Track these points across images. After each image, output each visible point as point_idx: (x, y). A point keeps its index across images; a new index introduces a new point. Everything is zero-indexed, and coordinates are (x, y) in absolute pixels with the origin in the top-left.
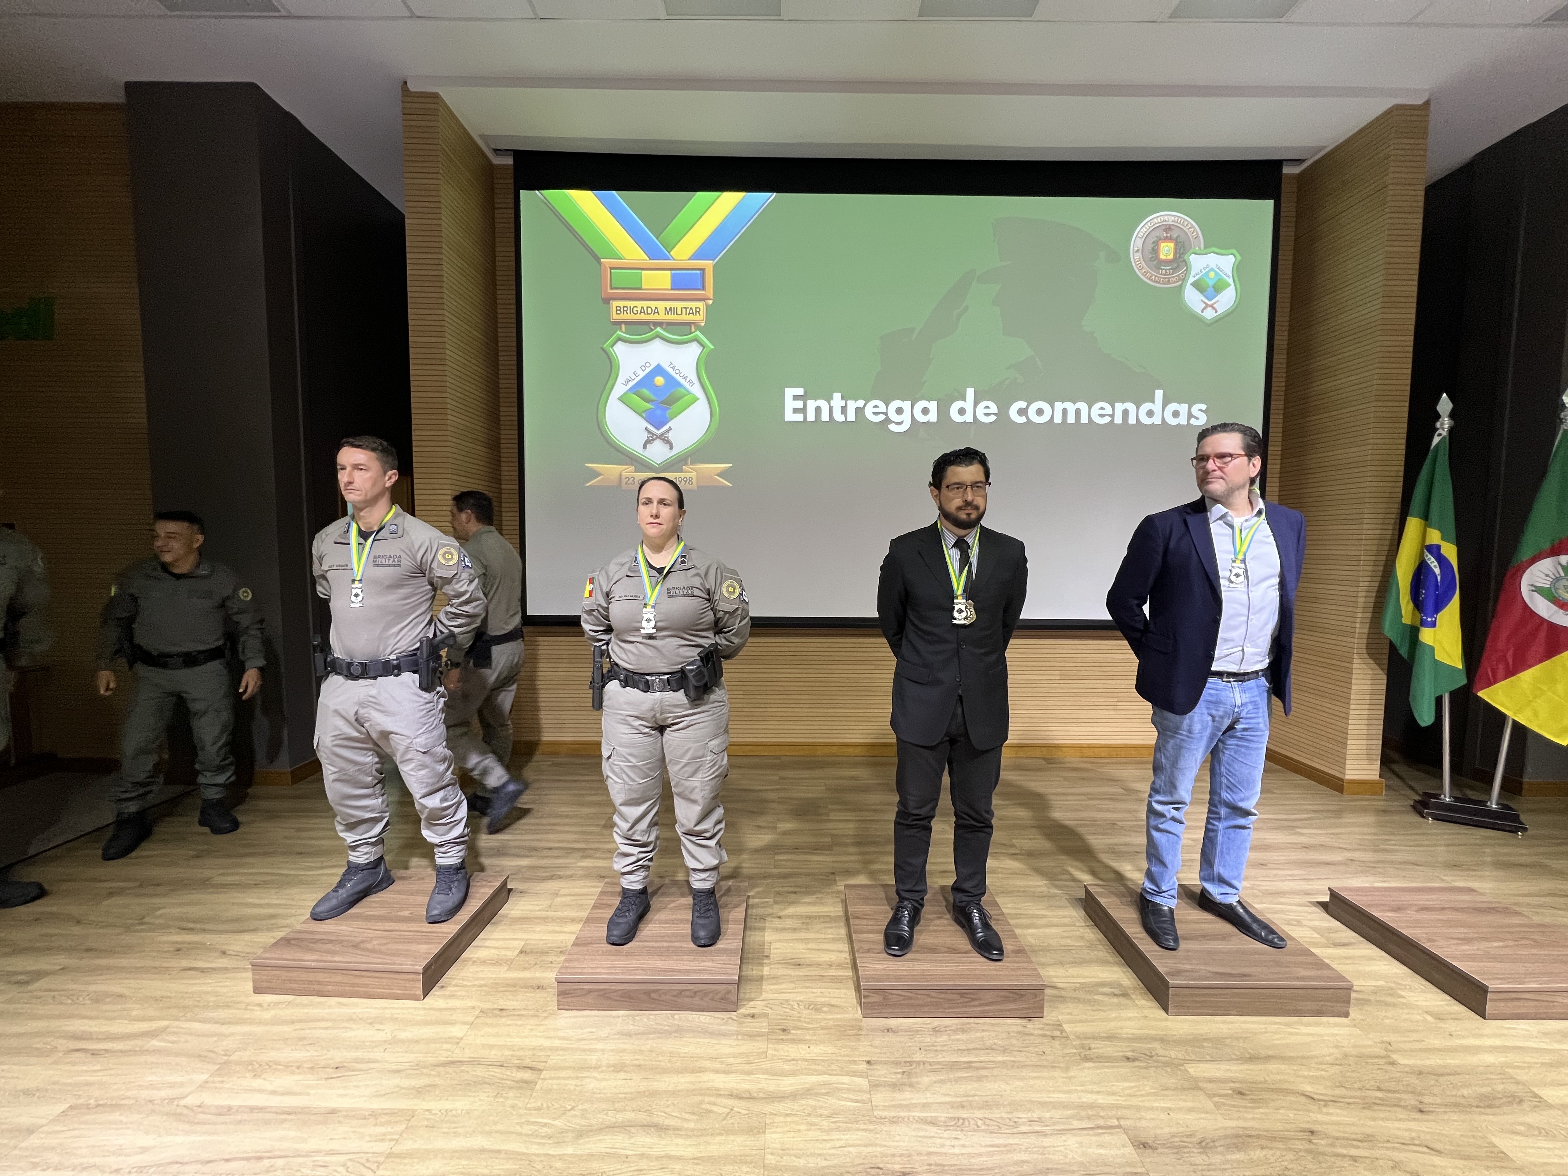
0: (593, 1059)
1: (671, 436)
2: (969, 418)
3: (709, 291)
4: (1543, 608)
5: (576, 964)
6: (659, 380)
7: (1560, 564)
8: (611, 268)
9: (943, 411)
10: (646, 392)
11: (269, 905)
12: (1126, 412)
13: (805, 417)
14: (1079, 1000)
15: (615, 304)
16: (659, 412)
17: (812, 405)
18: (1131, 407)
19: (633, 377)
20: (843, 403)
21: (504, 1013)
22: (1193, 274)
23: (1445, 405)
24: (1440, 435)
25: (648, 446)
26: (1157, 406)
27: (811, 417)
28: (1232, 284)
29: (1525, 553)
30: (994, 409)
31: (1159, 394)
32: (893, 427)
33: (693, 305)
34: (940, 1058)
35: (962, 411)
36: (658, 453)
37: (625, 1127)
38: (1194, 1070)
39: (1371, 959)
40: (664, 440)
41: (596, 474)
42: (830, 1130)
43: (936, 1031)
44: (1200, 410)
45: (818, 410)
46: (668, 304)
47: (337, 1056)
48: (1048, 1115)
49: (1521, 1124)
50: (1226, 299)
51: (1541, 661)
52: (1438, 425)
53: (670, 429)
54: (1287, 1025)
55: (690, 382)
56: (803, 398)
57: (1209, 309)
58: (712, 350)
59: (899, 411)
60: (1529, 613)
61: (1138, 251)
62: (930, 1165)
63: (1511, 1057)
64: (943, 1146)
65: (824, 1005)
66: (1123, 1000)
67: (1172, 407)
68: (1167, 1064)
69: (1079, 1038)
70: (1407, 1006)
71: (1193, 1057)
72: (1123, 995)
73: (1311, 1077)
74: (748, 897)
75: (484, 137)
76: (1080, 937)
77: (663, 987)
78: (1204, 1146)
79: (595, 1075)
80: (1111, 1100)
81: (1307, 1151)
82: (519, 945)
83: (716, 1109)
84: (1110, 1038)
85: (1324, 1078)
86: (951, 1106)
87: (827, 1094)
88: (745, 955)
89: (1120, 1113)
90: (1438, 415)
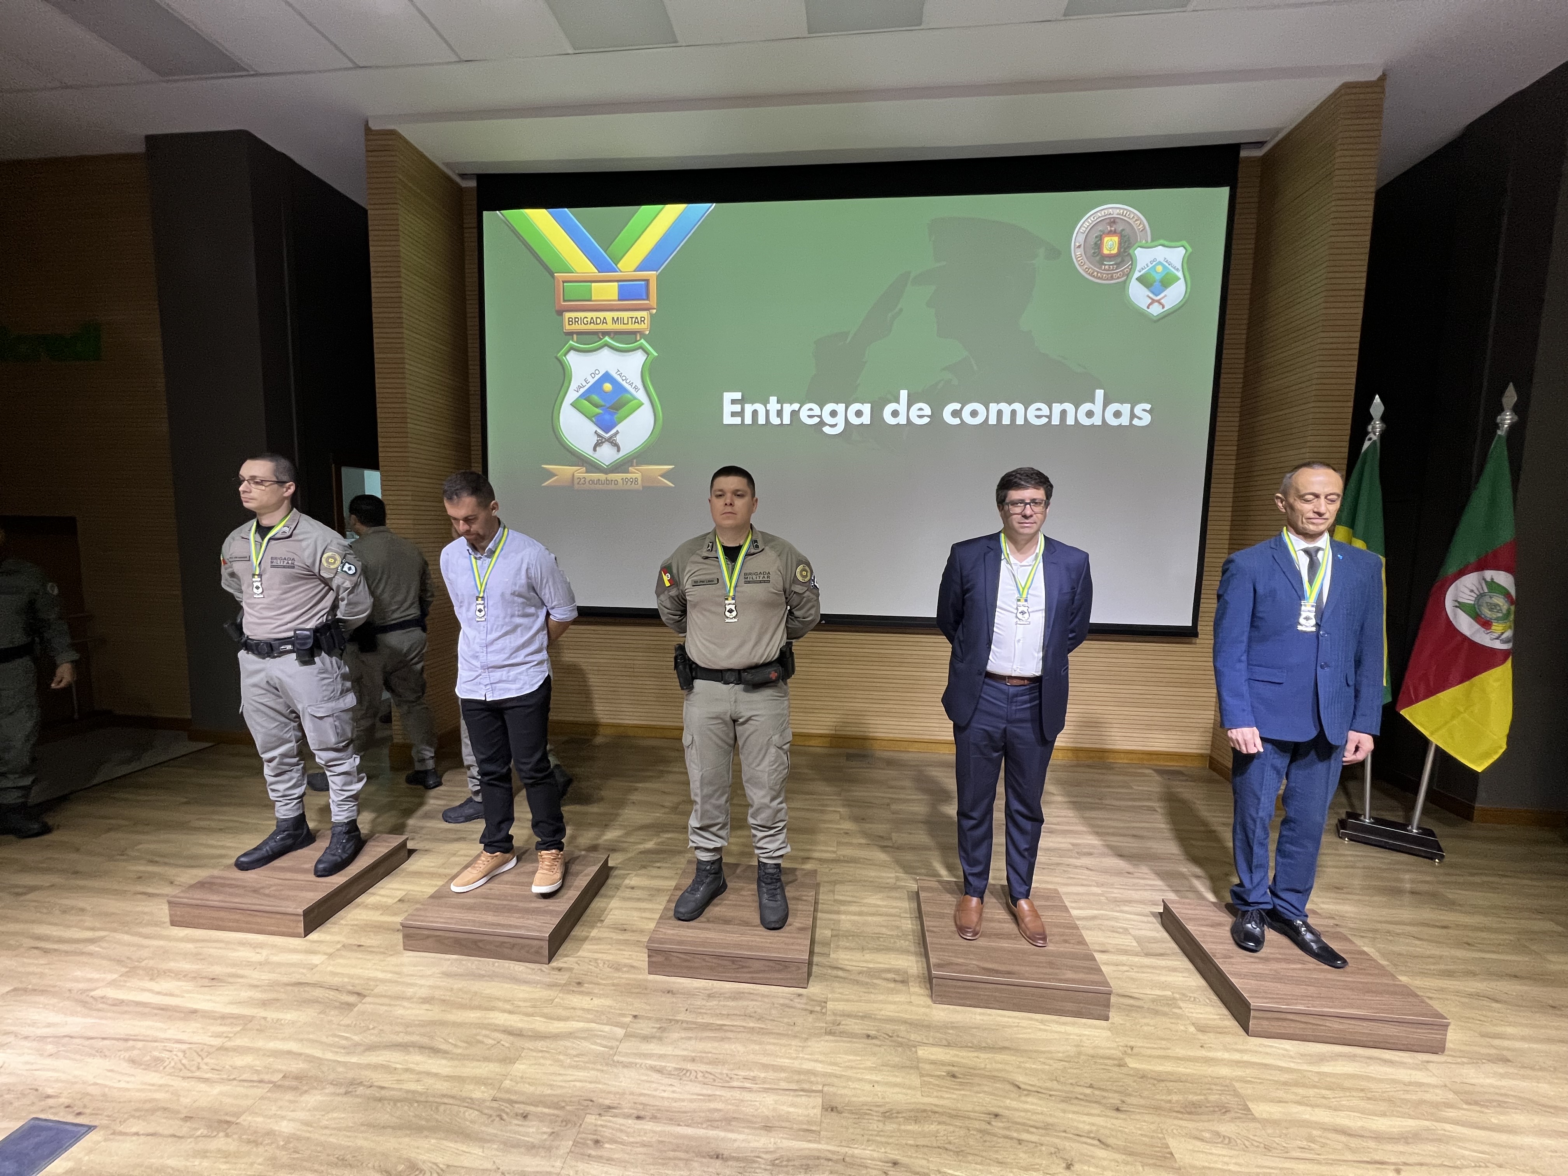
0: (410, 991)
1: (618, 439)
2: (902, 420)
3: (653, 301)
4: (1465, 625)
5: (422, 913)
6: (608, 387)
7: (1484, 579)
8: (563, 282)
9: (876, 413)
10: (595, 398)
11: (223, 847)
12: (1064, 413)
13: (743, 420)
14: (857, 982)
15: (567, 315)
16: (607, 417)
17: (749, 408)
19: (584, 384)
20: (779, 407)
21: (361, 948)
22: (1138, 268)
23: (1377, 406)
24: (1370, 439)
25: (598, 448)
26: (1097, 407)
27: (748, 420)
29: (1451, 568)
30: (927, 411)
31: (1099, 394)
32: (827, 430)
34: (700, 1020)
35: (895, 414)
36: (606, 455)
37: (404, 1047)
38: (922, 1052)
39: (1175, 970)
40: (612, 443)
41: (551, 474)
42: (571, 1067)
44: (1144, 410)
45: (755, 413)
46: (616, 314)
47: (217, 970)
48: (763, 1075)
49: (1208, 1131)
50: (1175, 294)
51: (1461, 681)
52: (1370, 428)
53: (617, 432)
54: (1042, 1022)
55: (636, 388)
56: (742, 402)
57: (1156, 304)
58: (656, 358)
59: (834, 414)
60: (1451, 629)
61: (1079, 247)
62: (635, 1103)
63: (1239, 1073)
64: (656, 1090)
65: (625, 965)
66: (900, 986)
67: (1114, 407)
68: (901, 1045)
69: (835, 1014)
70: (1179, 1017)
71: (931, 1041)
72: (903, 982)
73: (1031, 1069)
74: (612, 868)
75: (447, 165)
76: (898, 927)
77: (485, 937)
78: (888, 1115)
79: (406, 1004)
80: (829, 1069)
81: (980, 1131)
82: (400, 894)
83: (486, 1040)
84: (863, 1018)
85: (1043, 1071)
86: (685, 1059)
87: (584, 1038)
88: (584, 918)
89: (829, 1081)
90: (1370, 418)
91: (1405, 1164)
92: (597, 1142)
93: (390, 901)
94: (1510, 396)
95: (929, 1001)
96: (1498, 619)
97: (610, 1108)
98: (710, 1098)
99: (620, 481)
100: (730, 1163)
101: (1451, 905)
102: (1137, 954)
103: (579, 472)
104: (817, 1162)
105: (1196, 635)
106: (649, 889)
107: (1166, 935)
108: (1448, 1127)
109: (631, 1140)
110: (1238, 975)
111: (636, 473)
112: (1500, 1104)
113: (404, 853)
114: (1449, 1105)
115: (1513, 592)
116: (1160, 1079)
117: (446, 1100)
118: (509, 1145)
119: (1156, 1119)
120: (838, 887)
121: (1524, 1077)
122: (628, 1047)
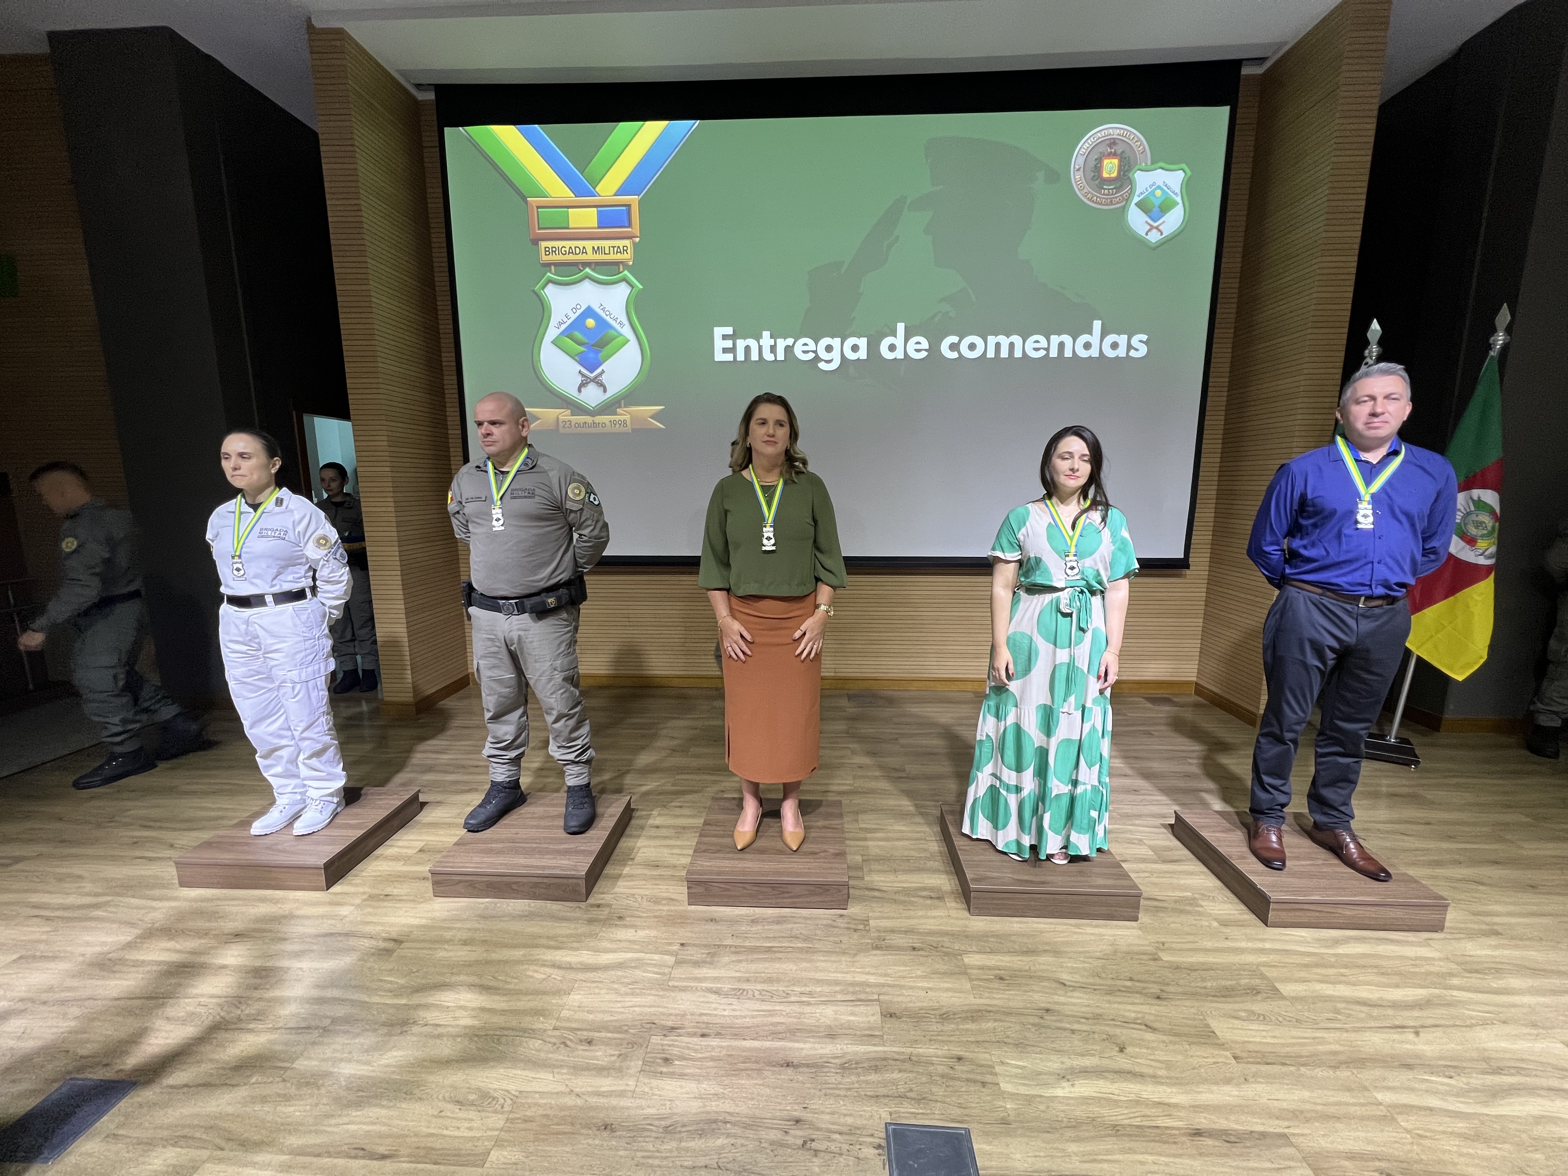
0: (449, 935)
1: (604, 378)
2: (899, 354)
3: (636, 229)
5: (451, 860)
6: (590, 323)
8: (538, 207)
9: (873, 347)
10: (578, 335)
11: (219, 809)
12: (1061, 345)
13: (735, 357)
14: (895, 901)
15: (543, 244)
16: (591, 355)
17: (741, 344)
18: (1067, 339)
19: (565, 319)
20: (772, 342)
21: (388, 898)
22: (1137, 193)
23: (1375, 330)
26: (1095, 339)
27: (741, 357)
28: (1181, 205)
30: (925, 344)
31: (1097, 325)
32: (822, 366)
33: (621, 243)
34: (747, 944)
35: (892, 348)
36: (592, 396)
38: (968, 960)
39: (1191, 873)
40: (597, 383)
42: (627, 994)
43: (754, 921)
44: (1141, 341)
45: (747, 349)
48: (819, 989)
49: (1245, 1011)
50: (1173, 221)
52: (1367, 352)
53: (603, 372)
54: (1077, 926)
55: (621, 323)
56: (733, 337)
57: (1155, 231)
58: (640, 291)
59: (829, 349)
62: (698, 1023)
63: (1264, 959)
64: (715, 1009)
65: (664, 899)
66: (937, 902)
67: (1111, 338)
68: (946, 954)
69: (878, 931)
70: (1200, 914)
71: (974, 948)
72: (938, 898)
73: (1073, 968)
74: (633, 810)
75: (402, 73)
76: (925, 850)
77: (519, 879)
78: (945, 1017)
79: (446, 947)
80: (882, 980)
81: (1034, 1025)
82: (420, 845)
83: (536, 975)
84: (906, 932)
85: (1084, 969)
86: (739, 980)
87: (636, 967)
88: (613, 857)
89: (884, 990)
90: (1367, 343)
91: (1423, 1027)
92: (666, 1060)
93: (410, 852)
94: (1504, 316)
95: (966, 914)
96: (1483, 536)
97: (673, 1028)
98: (772, 1014)
99: (608, 424)
100: (801, 1069)
101: (1431, 804)
102: (1154, 862)
103: (564, 415)
104: (885, 1063)
105: (1187, 567)
106: (674, 827)
107: (1177, 843)
108: (1455, 993)
109: (700, 1055)
110: (1252, 872)
111: (624, 415)
112: (1498, 971)
113: (416, 806)
114: (1451, 975)
115: (1498, 510)
116: (1192, 969)
117: (506, 1033)
118: (577, 1069)
119: (1196, 1004)
120: (861, 817)
121: (1516, 947)
122: (678, 972)
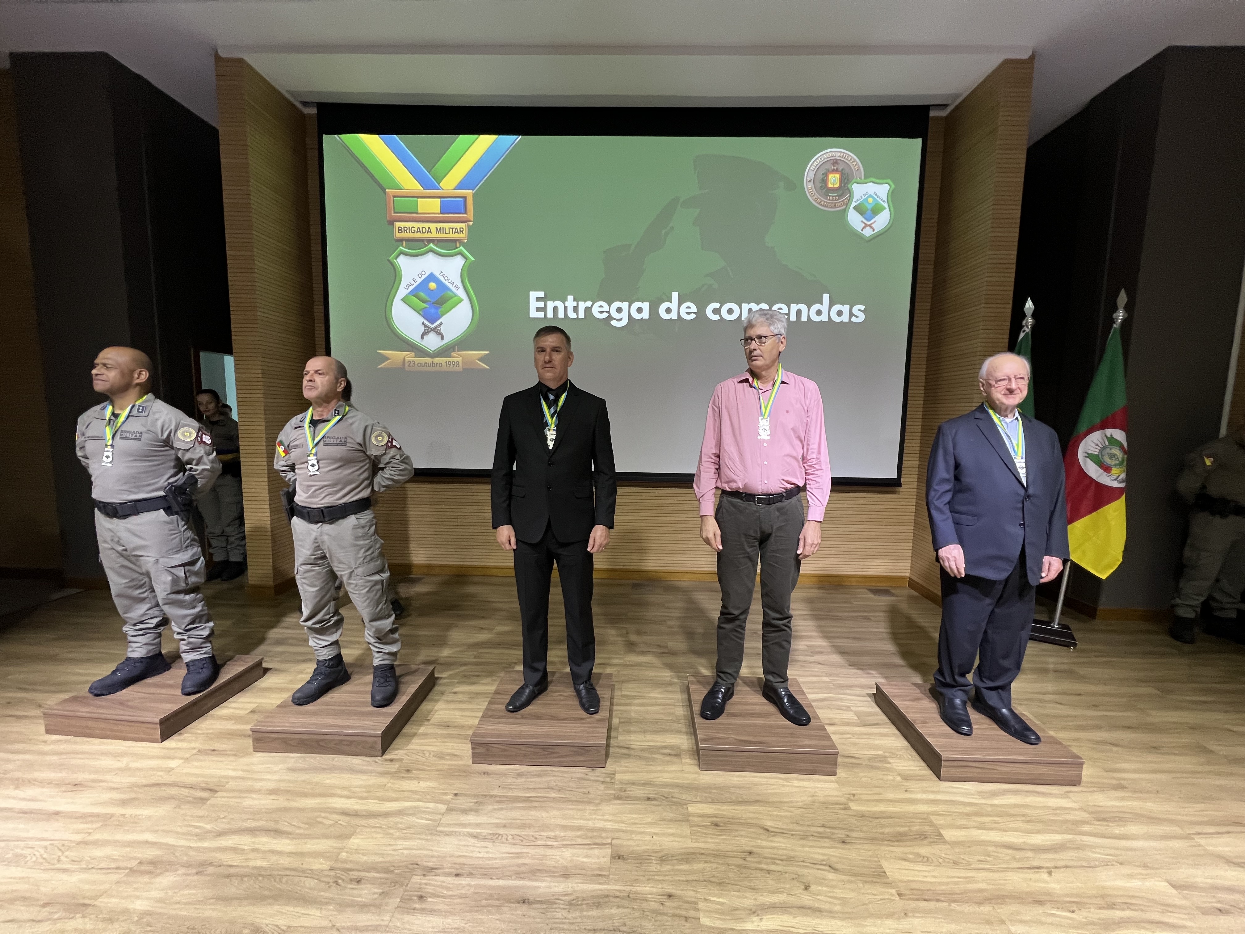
0: (258, 785)
1: (442, 329)
2: (674, 316)
3: (470, 215)
4: (1093, 470)
5: (271, 720)
6: (432, 285)
7: (1106, 436)
8: (394, 197)
9: (654, 310)
12: (799, 312)
13: (546, 315)
14: (640, 758)
15: (397, 225)
16: (433, 311)
17: (551, 305)
18: (803, 307)
19: (413, 282)
20: (575, 304)
21: (216, 752)
23: (1029, 305)
24: (1024, 331)
25: (425, 337)
26: (825, 307)
27: (550, 315)
28: (888, 209)
29: (1082, 427)
30: (694, 309)
32: (614, 323)
33: (458, 226)
34: (510, 794)
35: (668, 311)
36: (432, 342)
37: (252, 831)
38: (692, 809)
39: (885, 735)
40: (436, 332)
41: (386, 358)
42: (399, 838)
43: (520, 775)
44: (860, 310)
45: (556, 309)
46: (439, 225)
47: (81, 777)
48: (562, 834)
49: (913, 853)
50: (882, 221)
51: (1090, 512)
52: (1024, 322)
53: (441, 323)
54: (786, 780)
55: (456, 287)
56: (544, 299)
57: (868, 228)
58: (472, 263)
59: (619, 310)
60: (1083, 474)
61: (810, 181)
62: (455, 864)
63: (934, 808)
64: (472, 852)
65: (448, 755)
66: (674, 759)
67: (837, 307)
68: (675, 803)
69: (621, 783)
70: (888, 769)
71: (699, 799)
72: (676, 755)
73: (777, 816)
74: (437, 678)
75: (292, 93)
76: (672, 714)
77: (328, 737)
78: (664, 859)
79: (254, 796)
80: (616, 826)
81: (737, 866)
82: (252, 706)
83: (325, 821)
84: (644, 784)
85: (785, 817)
86: (497, 825)
87: (412, 815)
88: (413, 718)
89: (617, 835)
90: (1024, 316)
91: (1056, 868)
92: (421, 897)
93: (242, 712)
94: (1122, 298)
95: (697, 769)
96: (1115, 465)
97: (432, 869)
98: (519, 855)
99: (444, 364)
100: (534, 906)
101: (1082, 679)
102: (857, 725)
103: (409, 356)
104: (606, 899)
105: (900, 485)
106: (470, 693)
107: (877, 709)
108: (1085, 838)
109: (450, 893)
110: (931, 735)
111: (457, 358)
112: (1121, 819)
113: (259, 671)
114: (1084, 822)
115: (1125, 445)
116: (875, 816)
117: (288, 873)
118: (343, 906)
119: (873, 847)
120: (625, 685)
121: (1137, 799)
122: (449, 819)
